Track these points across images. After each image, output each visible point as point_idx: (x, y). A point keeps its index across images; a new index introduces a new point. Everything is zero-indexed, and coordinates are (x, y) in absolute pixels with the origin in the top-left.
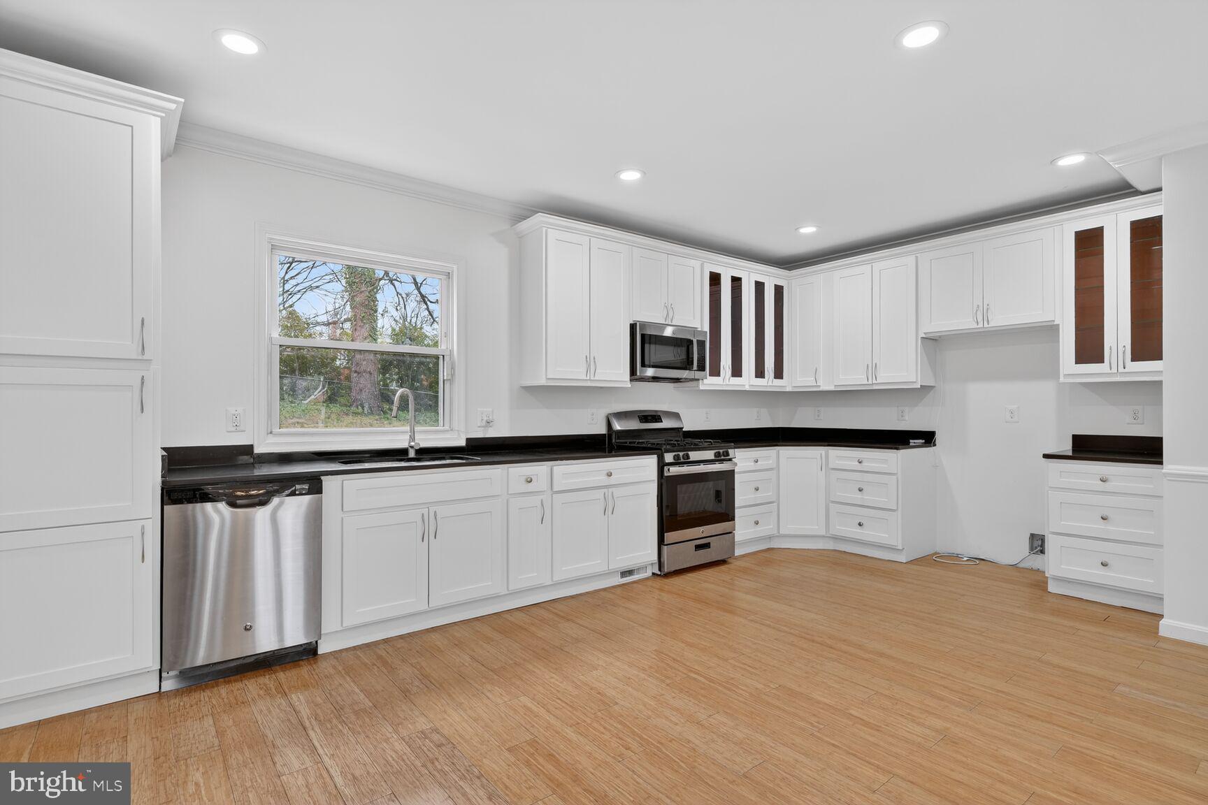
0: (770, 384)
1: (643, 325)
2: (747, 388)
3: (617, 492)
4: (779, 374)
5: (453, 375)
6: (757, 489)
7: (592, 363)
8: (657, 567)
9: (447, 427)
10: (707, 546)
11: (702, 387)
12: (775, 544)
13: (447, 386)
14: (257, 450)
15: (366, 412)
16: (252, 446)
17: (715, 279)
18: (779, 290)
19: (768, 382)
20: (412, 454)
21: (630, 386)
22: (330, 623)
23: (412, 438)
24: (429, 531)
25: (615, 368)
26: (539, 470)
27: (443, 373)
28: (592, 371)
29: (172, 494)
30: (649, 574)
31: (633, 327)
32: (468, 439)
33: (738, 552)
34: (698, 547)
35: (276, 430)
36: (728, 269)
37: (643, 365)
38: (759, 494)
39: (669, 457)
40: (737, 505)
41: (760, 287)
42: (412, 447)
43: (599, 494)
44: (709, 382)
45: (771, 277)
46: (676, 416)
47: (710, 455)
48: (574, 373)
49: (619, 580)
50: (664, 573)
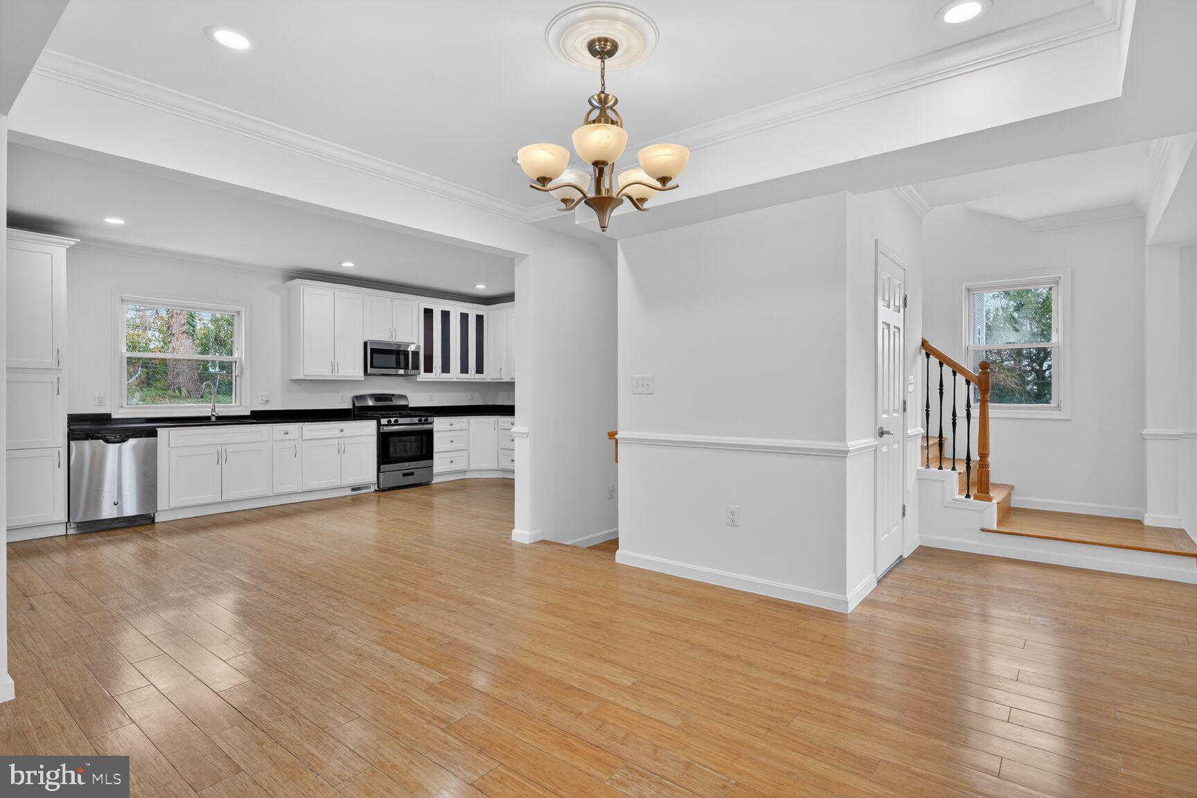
0: (472, 377)
1: (373, 342)
2: (454, 380)
3: (347, 441)
4: (480, 370)
5: (241, 373)
6: (452, 442)
7: (336, 366)
8: (376, 486)
9: (238, 404)
10: (412, 474)
11: (418, 380)
12: (467, 476)
13: (238, 378)
14: (113, 417)
15: (183, 395)
16: (110, 415)
17: (428, 313)
18: (480, 319)
19: (472, 375)
20: (213, 419)
21: (364, 379)
22: (162, 503)
23: (213, 410)
24: (221, 459)
25: (353, 367)
26: (294, 428)
27: (236, 372)
28: (336, 370)
29: (73, 436)
30: (372, 489)
31: (366, 344)
32: (252, 412)
33: (435, 480)
34: (405, 475)
35: (125, 405)
36: (438, 306)
37: (372, 367)
38: (452, 445)
39: (384, 421)
40: (435, 451)
41: (464, 317)
42: (213, 415)
43: (335, 442)
44: (423, 376)
45: (473, 310)
46: (404, 397)
47: (416, 420)
48: (324, 372)
49: (349, 492)
50: (380, 490)
